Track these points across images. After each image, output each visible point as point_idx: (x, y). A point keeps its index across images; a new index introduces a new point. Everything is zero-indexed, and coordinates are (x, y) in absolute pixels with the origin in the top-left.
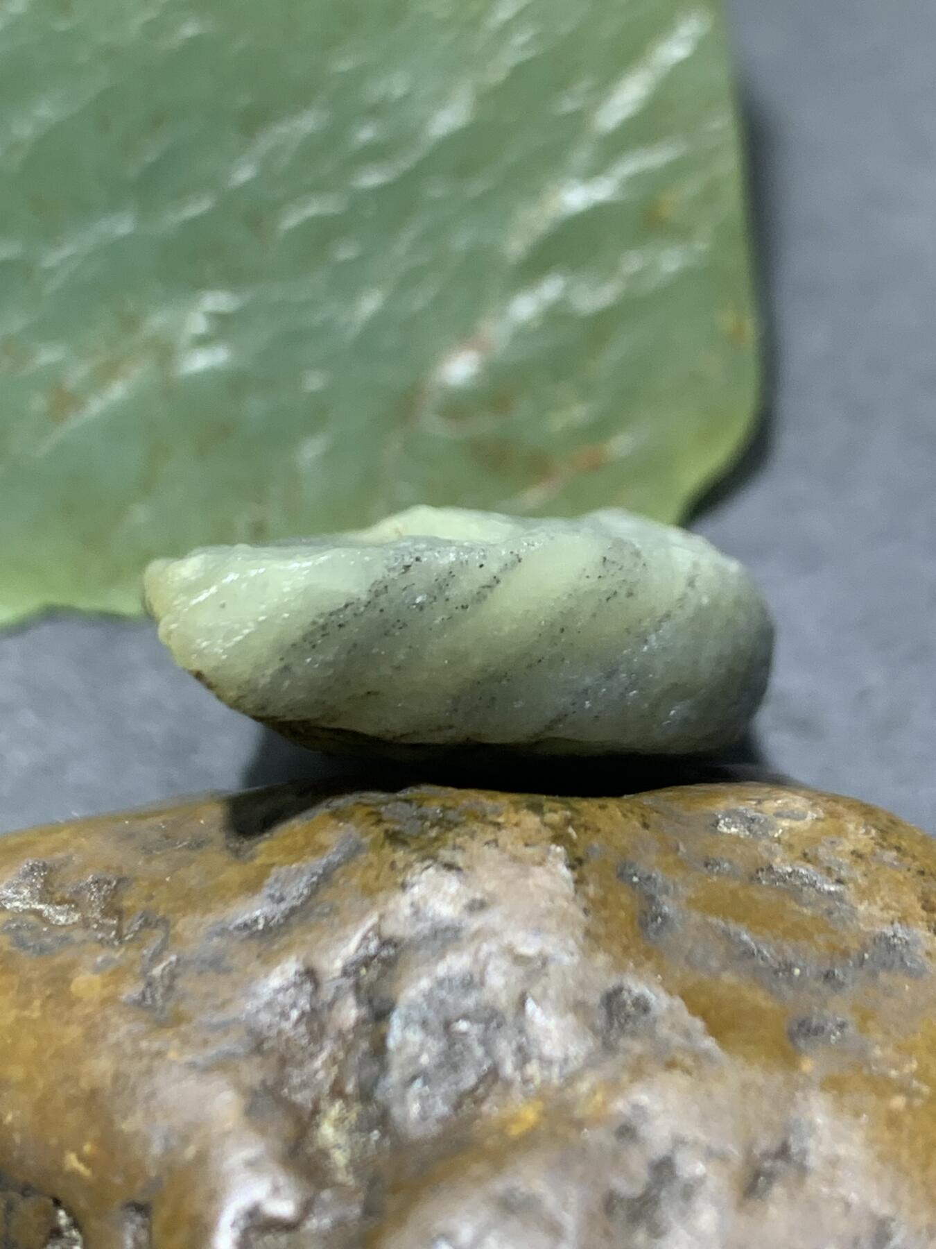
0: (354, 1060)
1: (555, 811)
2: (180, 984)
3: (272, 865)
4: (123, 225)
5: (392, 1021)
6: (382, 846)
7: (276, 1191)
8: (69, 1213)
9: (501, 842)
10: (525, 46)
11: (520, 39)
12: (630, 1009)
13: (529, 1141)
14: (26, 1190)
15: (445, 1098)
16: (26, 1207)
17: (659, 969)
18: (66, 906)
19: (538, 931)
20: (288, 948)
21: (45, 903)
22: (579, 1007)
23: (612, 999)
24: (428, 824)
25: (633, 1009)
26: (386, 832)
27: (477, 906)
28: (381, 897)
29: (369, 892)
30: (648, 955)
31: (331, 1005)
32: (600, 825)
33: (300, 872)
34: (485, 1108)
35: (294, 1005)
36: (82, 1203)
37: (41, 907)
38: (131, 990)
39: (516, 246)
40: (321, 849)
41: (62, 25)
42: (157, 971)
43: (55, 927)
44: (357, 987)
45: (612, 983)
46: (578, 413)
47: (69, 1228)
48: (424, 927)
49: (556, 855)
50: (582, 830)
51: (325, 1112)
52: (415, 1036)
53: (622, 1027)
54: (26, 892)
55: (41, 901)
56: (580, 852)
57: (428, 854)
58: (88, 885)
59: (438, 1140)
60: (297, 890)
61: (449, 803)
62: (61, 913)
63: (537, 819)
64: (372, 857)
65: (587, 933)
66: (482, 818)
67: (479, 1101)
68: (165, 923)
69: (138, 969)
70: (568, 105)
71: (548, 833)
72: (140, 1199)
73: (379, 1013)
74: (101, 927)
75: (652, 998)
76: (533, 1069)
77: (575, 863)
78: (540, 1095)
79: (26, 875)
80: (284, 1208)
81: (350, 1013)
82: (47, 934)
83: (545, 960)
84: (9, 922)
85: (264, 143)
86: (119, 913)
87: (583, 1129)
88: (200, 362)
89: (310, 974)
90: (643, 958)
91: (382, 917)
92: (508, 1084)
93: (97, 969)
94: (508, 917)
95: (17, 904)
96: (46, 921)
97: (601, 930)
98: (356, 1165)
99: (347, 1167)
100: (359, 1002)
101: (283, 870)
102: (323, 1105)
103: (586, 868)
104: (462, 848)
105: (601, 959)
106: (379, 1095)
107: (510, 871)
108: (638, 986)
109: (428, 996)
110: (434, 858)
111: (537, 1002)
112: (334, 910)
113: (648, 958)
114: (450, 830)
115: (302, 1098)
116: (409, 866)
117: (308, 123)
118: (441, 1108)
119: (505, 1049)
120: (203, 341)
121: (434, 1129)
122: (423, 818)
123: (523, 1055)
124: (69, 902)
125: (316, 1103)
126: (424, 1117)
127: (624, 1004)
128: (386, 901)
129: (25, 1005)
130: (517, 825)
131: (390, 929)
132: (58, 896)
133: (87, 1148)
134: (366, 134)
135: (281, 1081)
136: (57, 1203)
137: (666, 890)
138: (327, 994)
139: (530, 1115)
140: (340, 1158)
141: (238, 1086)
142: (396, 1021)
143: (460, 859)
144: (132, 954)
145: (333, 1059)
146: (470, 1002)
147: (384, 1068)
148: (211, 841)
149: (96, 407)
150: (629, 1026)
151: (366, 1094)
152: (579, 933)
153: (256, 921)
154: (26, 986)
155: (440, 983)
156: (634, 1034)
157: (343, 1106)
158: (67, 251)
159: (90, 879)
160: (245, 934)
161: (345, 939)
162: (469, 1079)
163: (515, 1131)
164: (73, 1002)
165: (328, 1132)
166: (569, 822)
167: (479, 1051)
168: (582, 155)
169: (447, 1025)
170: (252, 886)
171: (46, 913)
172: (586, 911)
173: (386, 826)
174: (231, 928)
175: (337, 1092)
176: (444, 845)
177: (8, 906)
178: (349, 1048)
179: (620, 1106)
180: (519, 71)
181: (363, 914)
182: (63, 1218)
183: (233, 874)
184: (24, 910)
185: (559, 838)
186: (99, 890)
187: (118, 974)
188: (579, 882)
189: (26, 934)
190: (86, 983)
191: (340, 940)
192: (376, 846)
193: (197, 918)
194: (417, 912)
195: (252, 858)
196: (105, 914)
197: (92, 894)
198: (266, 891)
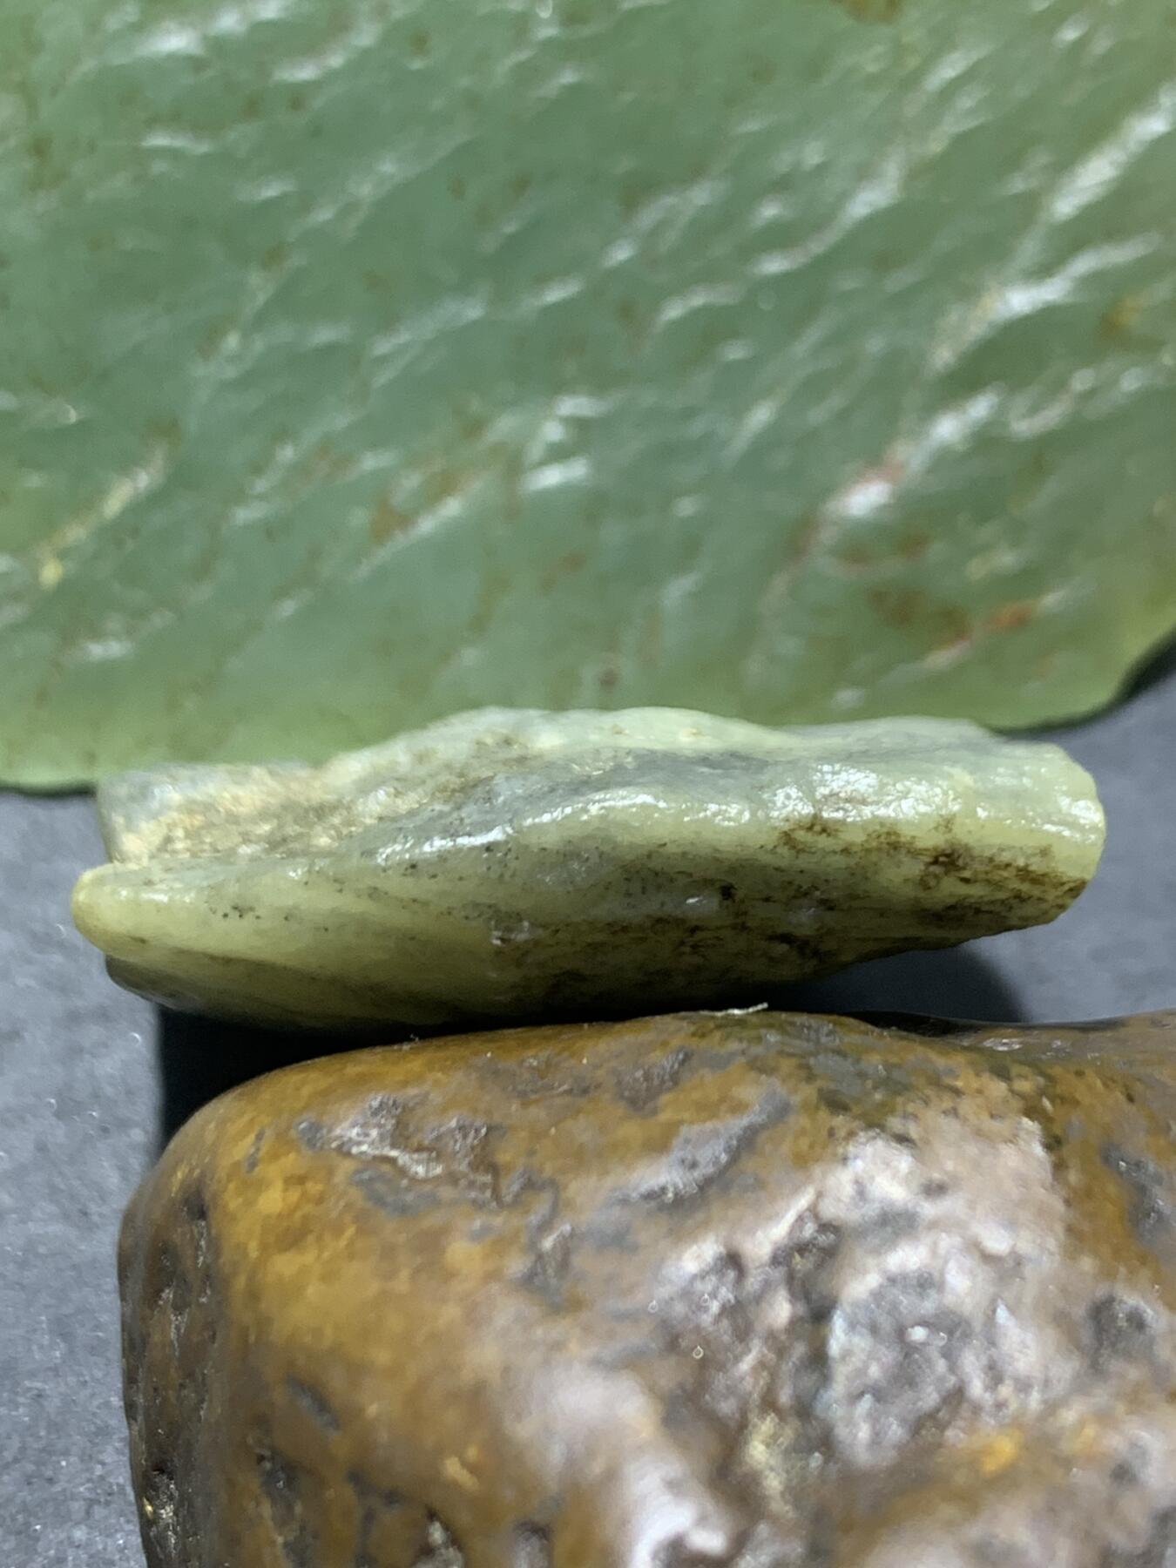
0: (787, 1367)
1: (1026, 1078)
2: (577, 1261)
3: (681, 1122)
4: (473, 311)
5: (834, 1324)
6: (817, 1108)
7: (702, 1521)
8: (447, 1527)
9: (961, 1112)
10: (971, 112)
11: (966, 102)
12: (1123, 1324)
13: (1006, 1481)
14: (392, 1497)
15: (903, 1421)
16: (390, 1518)
17: (1157, 1279)
18: (425, 1155)
19: (1012, 1225)
20: (705, 1225)
21: (399, 1148)
22: (1060, 1319)
23: (1101, 1312)
24: (869, 1084)
25: (1125, 1324)
26: (820, 1091)
27: (934, 1190)
28: (817, 1170)
29: (802, 1162)
30: (1143, 1260)
31: (759, 1298)
32: (1078, 1096)
33: (716, 1134)
34: (950, 1433)
35: (714, 1295)
36: (464, 1519)
37: (394, 1153)
38: (517, 1265)
39: (943, 356)
40: (738, 1108)
41: (417, 64)
42: (548, 1243)
43: (414, 1180)
44: (790, 1278)
45: (1101, 1291)
46: (1006, 559)
47: (446, 1545)
48: (871, 1211)
49: (1028, 1132)
50: (1058, 1101)
51: (755, 1426)
52: (862, 1342)
53: (1113, 1345)
54: (374, 1133)
55: (393, 1146)
56: (1057, 1131)
57: (874, 1122)
58: (452, 1131)
59: (894, 1471)
60: (712, 1154)
61: (894, 1060)
62: (418, 1162)
63: (1003, 1086)
64: (804, 1121)
65: (1070, 1230)
66: (936, 1081)
67: (942, 1427)
68: (553, 1185)
69: (524, 1239)
70: (1018, 184)
71: (1017, 1104)
72: (539, 1518)
73: (818, 1314)
74: (471, 1185)
75: (1149, 1313)
76: (1005, 1390)
77: (1053, 1143)
78: (1017, 1423)
79: (375, 1113)
80: (710, 1541)
81: (781, 1310)
82: (408, 1189)
83: (1018, 1261)
84: (357, 1172)
85: (648, 217)
86: (494, 1169)
87: (1071, 1469)
88: (551, 477)
89: (733, 1261)
90: (1138, 1263)
91: (820, 1195)
92: (977, 1409)
93: (477, 1237)
94: (972, 1205)
95: (364, 1148)
96: (403, 1172)
97: (1086, 1227)
98: (795, 1493)
99: (782, 1494)
100: (794, 1297)
101: (696, 1128)
102: (753, 1418)
103: (1065, 1151)
104: (915, 1117)
105: (1087, 1264)
106: (819, 1409)
107: (972, 1149)
108: (1131, 1299)
109: (878, 1295)
110: (882, 1128)
111: (1012, 1310)
112: (760, 1184)
113: (1143, 1263)
114: (899, 1093)
115: (727, 1407)
116: (851, 1135)
117: (701, 195)
118: (896, 1431)
119: (972, 1365)
120: (558, 454)
121: (888, 1457)
122: (862, 1075)
123: (995, 1376)
124: (429, 1149)
125: (744, 1413)
126: (876, 1440)
127: (1114, 1318)
128: (824, 1175)
129: (391, 1275)
130: (980, 1092)
131: (829, 1210)
132: (415, 1142)
133: (472, 1453)
134: (770, 211)
135: (702, 1385)
136: (432, 1516)
137: (1158, 1180)
138: (753, 1283)
139: (1006, 1448)
140: (773, 1483)
141: (651, 1389)
142: (838, 1323)
143: (913, 1131)
144: (516, 1221)
145: (761, 1365)
146: (928, 1306)
147: (825, 1379)
148: (598, 1086)
149: (427, 525)
150: (1120, 1346)
151: (804, 1410)
152: (1059, 1228)
153: (663, 1190)
154: (388, 1252)
155: (892, 1280)
156: (1128, 1356)
157: (777, 1420)
158: (403, 337)
159: (453, 1123)
160: (653, 1204)
161: (774, 1217)
162: (930, 1397)
163: (990, 1466)
164: (449, 1275)
165: (758, 1452)
166: (1042, 1092)
167: (941, 1365)
168: (1029, 249)
169: (901, 1333)
170: (658, 1146)
171: (400, 1162)
172: (1068, 1202)
173: (819, 1083)
174: (634, 1195)
175: (769, 1403)
176: (892, 1111)
177: (355, 1150)
178: (781, 1352)
179: (1115, 1442)
180: (961, 141)
181: (796, 1190)
182: (437, 1534)
183: (632, 1130)
184: (375, 1158)
185: (1032, 1111)
186: (465, 1137)
187: (500, 1245)
188: (1059, 1167)
189: (380, 1187)
190: (462, 1251)
191: (770, 1218)
192: (809, 1109)
193: (593, 1180)
194: (861, 1193)
195: (655, 1112)
196: (474, 1167)
197: (456, 1141)
198: (677, 1154)
